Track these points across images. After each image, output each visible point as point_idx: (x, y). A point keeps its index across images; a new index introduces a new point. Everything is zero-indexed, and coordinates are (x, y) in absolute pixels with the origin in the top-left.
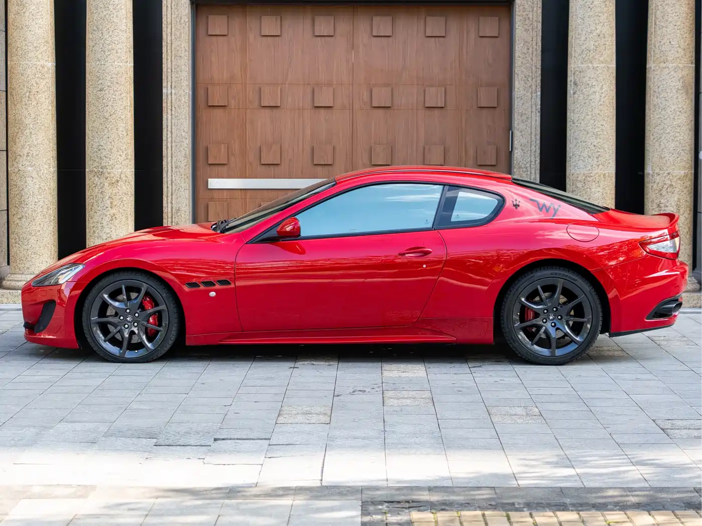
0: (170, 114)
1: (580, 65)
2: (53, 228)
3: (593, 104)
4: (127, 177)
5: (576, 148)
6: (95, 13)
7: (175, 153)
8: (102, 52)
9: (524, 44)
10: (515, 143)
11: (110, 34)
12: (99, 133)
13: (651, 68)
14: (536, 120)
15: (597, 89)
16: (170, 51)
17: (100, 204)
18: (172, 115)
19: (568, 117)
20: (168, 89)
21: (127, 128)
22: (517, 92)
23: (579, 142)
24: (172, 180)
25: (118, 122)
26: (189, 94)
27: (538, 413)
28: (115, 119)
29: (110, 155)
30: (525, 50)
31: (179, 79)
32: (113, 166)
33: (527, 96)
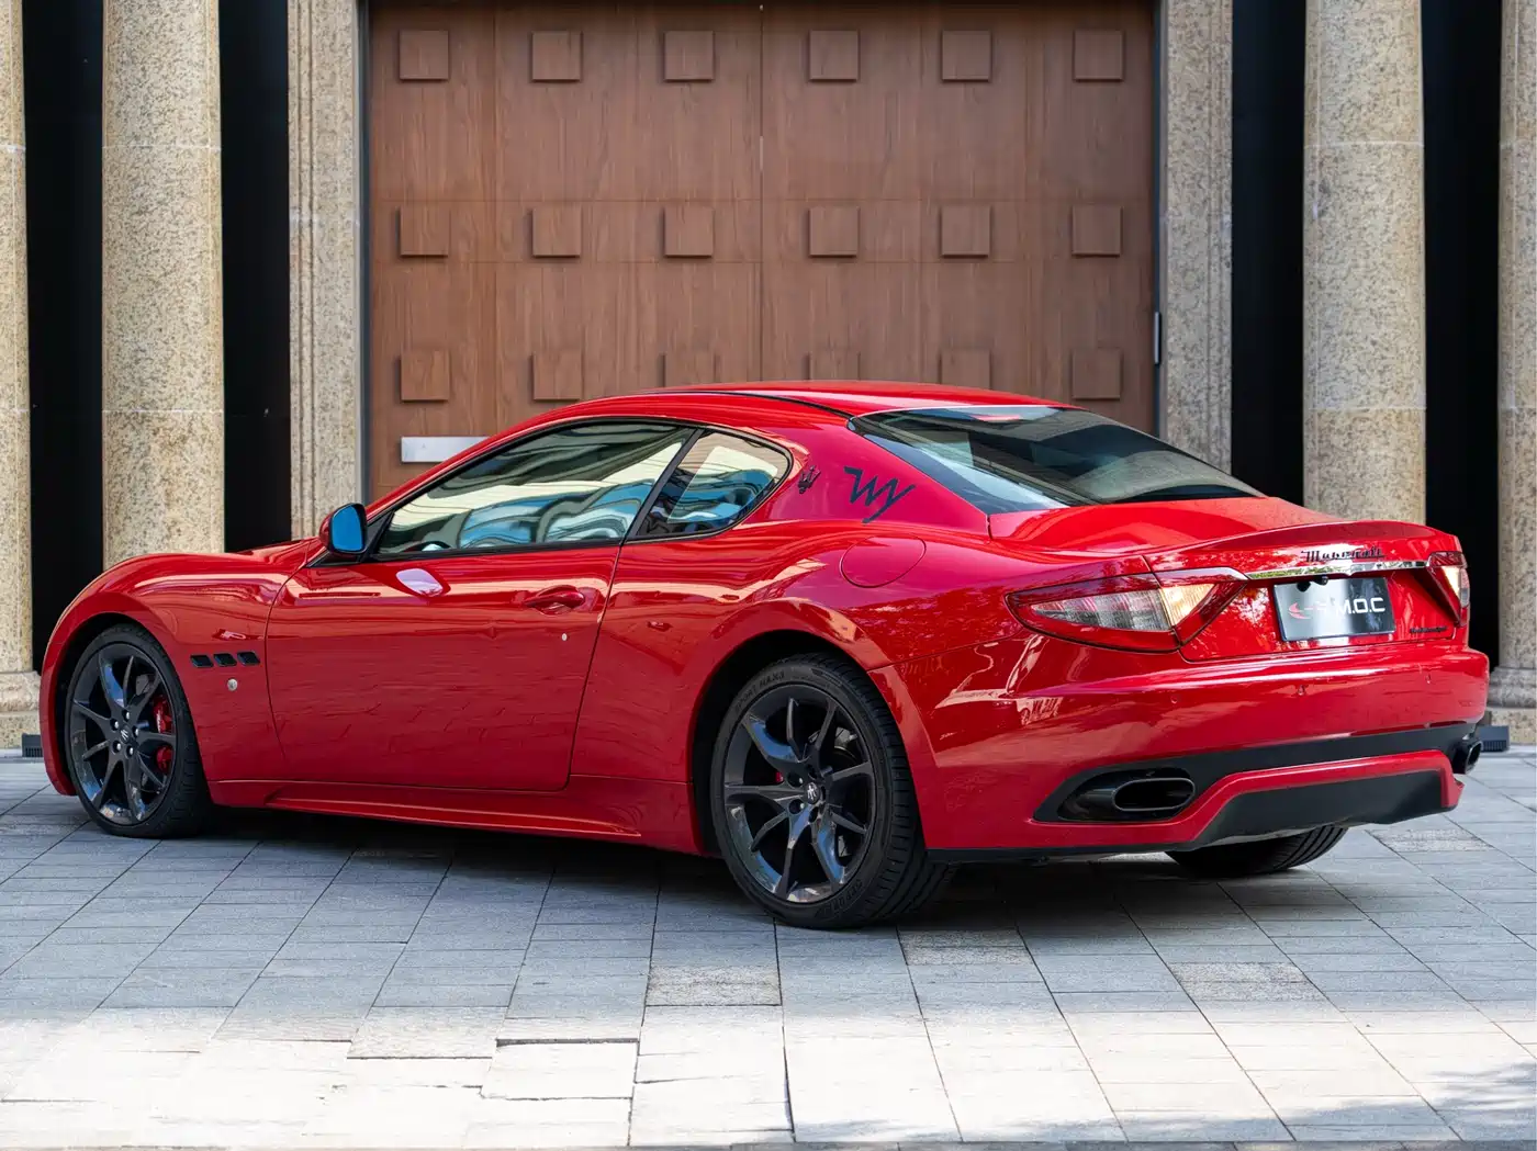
0: (309, 274)
1: (1335, 144)
2: (21, 558)
3: (1368, 239)
4: (206, 429)
5: (1326, 350)
6: (126, 20)
7: (320, 372)
8: (145, 118)
9: (1189, 97)
10: (1171, 341)
11: (164, 72)
12: (136, 319)
13: (1511, 149)
14: (1221, 286)
15: (1380, 201)
16: (308, 118)
17: (138, 497)
18: (312, 277)
19: (1305, 274)
20: (303, 213)
21: (207, 305)
22: (1173, 214)
23: (1336, 333)
24: (313, 440)
25: (184, 290)
26: (354, 223)
27: (1300, 978)
28: (176, 283)
29: (164, 374)
30: (1192, 111)
31: (331, 188)
32: (172, 402)
33: (1198, 226)
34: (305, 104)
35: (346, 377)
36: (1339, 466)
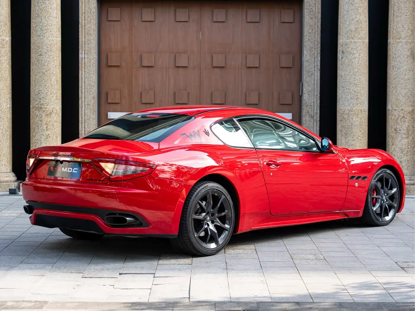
1: (345, 41)
2: (9, 143)
3: (354, 65)
4: (57, 111)
5: (343, 93)
6: (37, 6)
7: (87, 96)
8: (41, 31)
9: (310, 27)
10: (304, 90)
11: (46, 19)
12: (39, 83)
13: (391, 42)
14: (317, 76)
15: (357, 55)
16: (84, 30)
17: (39, 128)
18: (85, 71)
20: (83, 55)
21: (57, 79)
22: (305, 57)
23: (345, 89)
24: (85, 113)
25: (51, 75)
26: (96, 58)
27: (323, 258)
28: (49, 74)
29: (46, 97)
30: (310, 31)
31: (90, 48)
32: (48, 104)
33: (312, 60)
34: (83, 27)
35: (93, 97)
36: (346, 123)
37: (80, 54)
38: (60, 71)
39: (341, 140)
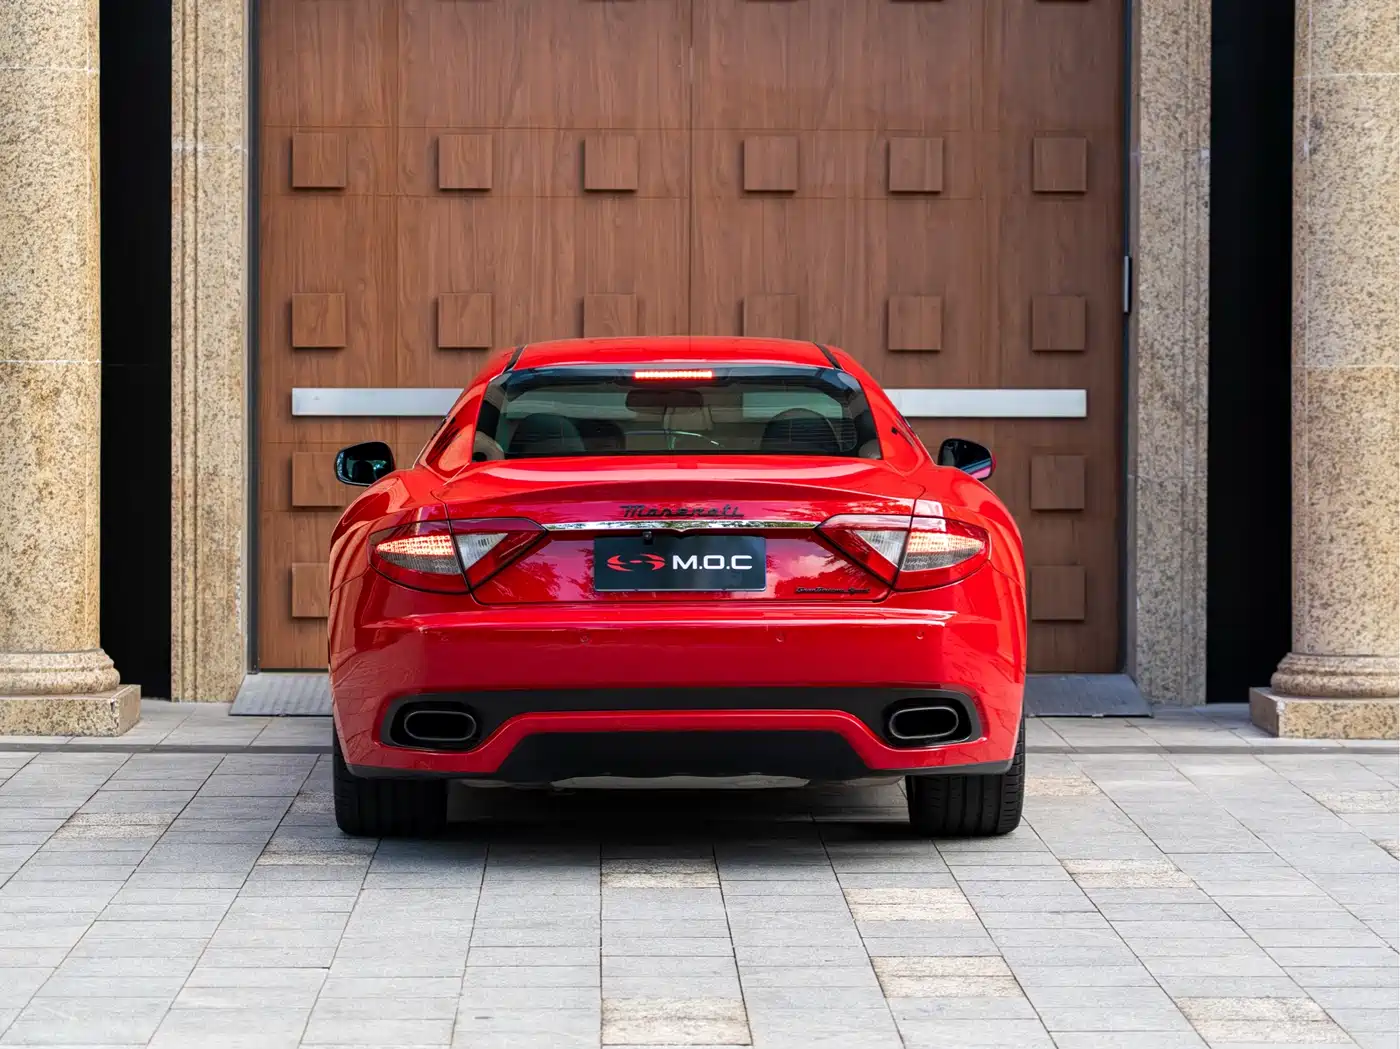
0: (192, 208)
1: (1327, 76)
3: (1364, 180)
4: (81, 380)
5: (1318, 301)
7: (204, 316)
8: (17, 37)
9: (1164, 19)
10: (1142, 288)
12: (6, 260)
14: (1198, 227)
15: (1377, 138)
16: (193, 36)
17: (6, 455)
18: (196, 211)
19: (1294, 216)
20: (187, 141)
21: (83, 244)
22: (1146, 148)
23: (1328, 283)
24: (196, 391)
25: (59, 228)
26: (243, 152)
27: (1321, 1016)
28: (50, 220)
29: (36, 320)
30: (1166, 36)
31: (218, 113)
32: (43, 350)
33: (1173, 162)
34: (190, 20)
35: (233, 321)
36: (1332, 430)
37: (173, 139)
38: (95, 208)
39: (1313, 504)
